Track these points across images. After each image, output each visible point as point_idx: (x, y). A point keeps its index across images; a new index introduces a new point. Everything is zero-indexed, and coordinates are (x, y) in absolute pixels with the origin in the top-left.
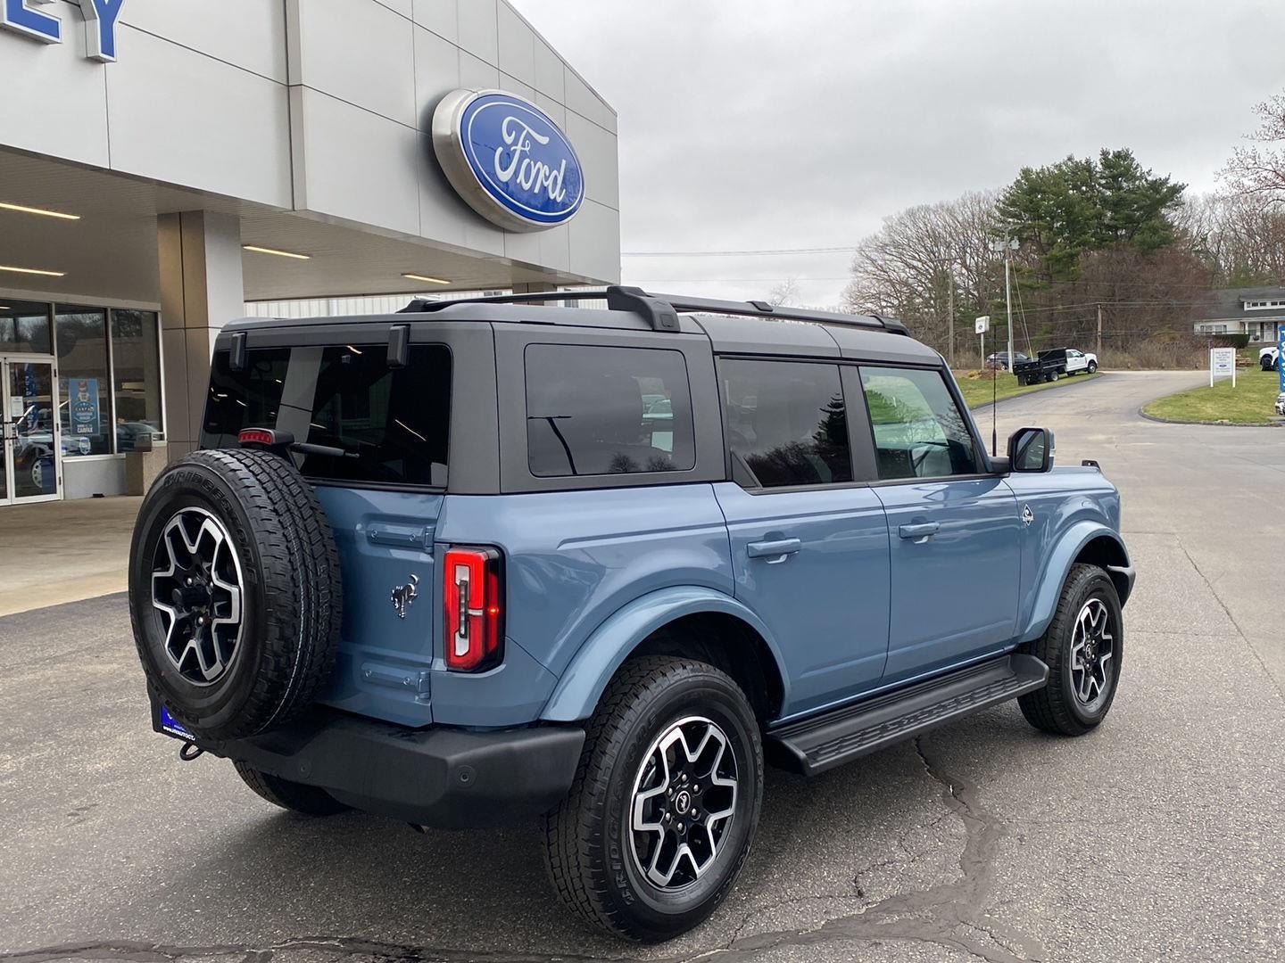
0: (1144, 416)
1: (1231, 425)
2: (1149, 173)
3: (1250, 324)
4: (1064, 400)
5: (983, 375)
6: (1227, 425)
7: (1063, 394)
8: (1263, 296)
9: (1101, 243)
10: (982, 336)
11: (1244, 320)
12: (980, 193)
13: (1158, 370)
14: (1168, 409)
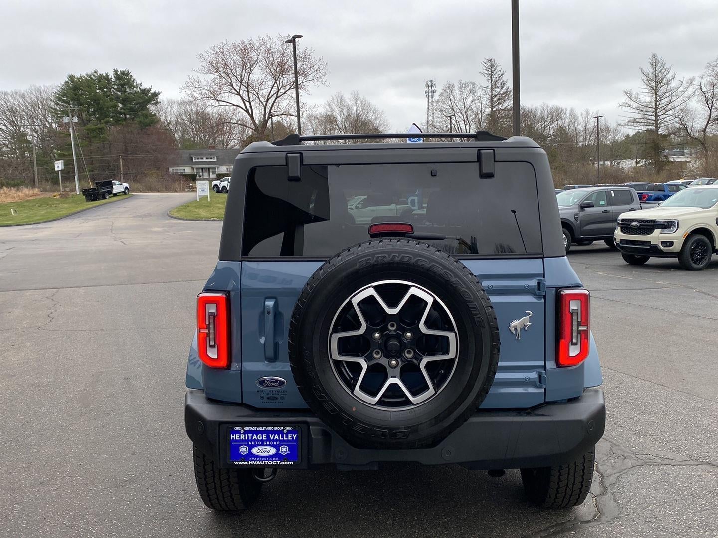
0: (172, 217)
1: (218, 221)
2: (141, 84)
3: (197, 169)
4: (122, 210)
5: (62, 196)
6: (216, 221)
7: (119, 206)
8: (202, 154)
9: (117, 121)
10: (60, 172)
11: (194, 166)
12: (40, 87)
13: (157, 192)
14: (183, 213)
